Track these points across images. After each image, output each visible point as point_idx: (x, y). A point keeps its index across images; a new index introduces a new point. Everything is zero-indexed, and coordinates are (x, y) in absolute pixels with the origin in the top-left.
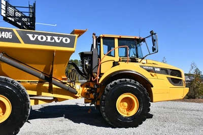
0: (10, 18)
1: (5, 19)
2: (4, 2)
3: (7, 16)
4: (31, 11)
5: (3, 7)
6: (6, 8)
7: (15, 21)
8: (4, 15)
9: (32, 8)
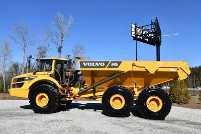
0: (138, 37)
1: (135, 38)
2: (133, 26)
3: (136, 36)
4: (153, 27)
5: (133, 30)
6: (135, 30)
7: (143, 38)
8: (134, 36)
9: (155, 24)
